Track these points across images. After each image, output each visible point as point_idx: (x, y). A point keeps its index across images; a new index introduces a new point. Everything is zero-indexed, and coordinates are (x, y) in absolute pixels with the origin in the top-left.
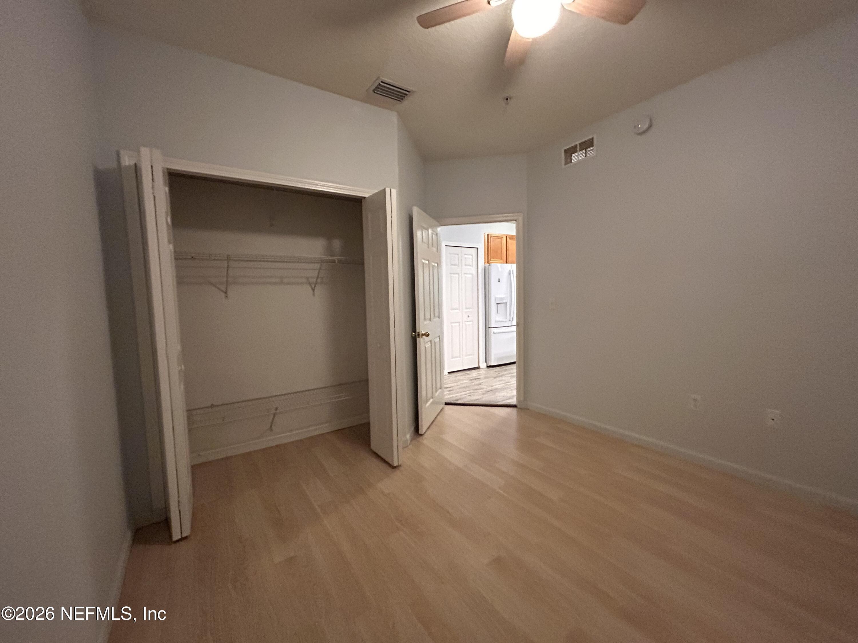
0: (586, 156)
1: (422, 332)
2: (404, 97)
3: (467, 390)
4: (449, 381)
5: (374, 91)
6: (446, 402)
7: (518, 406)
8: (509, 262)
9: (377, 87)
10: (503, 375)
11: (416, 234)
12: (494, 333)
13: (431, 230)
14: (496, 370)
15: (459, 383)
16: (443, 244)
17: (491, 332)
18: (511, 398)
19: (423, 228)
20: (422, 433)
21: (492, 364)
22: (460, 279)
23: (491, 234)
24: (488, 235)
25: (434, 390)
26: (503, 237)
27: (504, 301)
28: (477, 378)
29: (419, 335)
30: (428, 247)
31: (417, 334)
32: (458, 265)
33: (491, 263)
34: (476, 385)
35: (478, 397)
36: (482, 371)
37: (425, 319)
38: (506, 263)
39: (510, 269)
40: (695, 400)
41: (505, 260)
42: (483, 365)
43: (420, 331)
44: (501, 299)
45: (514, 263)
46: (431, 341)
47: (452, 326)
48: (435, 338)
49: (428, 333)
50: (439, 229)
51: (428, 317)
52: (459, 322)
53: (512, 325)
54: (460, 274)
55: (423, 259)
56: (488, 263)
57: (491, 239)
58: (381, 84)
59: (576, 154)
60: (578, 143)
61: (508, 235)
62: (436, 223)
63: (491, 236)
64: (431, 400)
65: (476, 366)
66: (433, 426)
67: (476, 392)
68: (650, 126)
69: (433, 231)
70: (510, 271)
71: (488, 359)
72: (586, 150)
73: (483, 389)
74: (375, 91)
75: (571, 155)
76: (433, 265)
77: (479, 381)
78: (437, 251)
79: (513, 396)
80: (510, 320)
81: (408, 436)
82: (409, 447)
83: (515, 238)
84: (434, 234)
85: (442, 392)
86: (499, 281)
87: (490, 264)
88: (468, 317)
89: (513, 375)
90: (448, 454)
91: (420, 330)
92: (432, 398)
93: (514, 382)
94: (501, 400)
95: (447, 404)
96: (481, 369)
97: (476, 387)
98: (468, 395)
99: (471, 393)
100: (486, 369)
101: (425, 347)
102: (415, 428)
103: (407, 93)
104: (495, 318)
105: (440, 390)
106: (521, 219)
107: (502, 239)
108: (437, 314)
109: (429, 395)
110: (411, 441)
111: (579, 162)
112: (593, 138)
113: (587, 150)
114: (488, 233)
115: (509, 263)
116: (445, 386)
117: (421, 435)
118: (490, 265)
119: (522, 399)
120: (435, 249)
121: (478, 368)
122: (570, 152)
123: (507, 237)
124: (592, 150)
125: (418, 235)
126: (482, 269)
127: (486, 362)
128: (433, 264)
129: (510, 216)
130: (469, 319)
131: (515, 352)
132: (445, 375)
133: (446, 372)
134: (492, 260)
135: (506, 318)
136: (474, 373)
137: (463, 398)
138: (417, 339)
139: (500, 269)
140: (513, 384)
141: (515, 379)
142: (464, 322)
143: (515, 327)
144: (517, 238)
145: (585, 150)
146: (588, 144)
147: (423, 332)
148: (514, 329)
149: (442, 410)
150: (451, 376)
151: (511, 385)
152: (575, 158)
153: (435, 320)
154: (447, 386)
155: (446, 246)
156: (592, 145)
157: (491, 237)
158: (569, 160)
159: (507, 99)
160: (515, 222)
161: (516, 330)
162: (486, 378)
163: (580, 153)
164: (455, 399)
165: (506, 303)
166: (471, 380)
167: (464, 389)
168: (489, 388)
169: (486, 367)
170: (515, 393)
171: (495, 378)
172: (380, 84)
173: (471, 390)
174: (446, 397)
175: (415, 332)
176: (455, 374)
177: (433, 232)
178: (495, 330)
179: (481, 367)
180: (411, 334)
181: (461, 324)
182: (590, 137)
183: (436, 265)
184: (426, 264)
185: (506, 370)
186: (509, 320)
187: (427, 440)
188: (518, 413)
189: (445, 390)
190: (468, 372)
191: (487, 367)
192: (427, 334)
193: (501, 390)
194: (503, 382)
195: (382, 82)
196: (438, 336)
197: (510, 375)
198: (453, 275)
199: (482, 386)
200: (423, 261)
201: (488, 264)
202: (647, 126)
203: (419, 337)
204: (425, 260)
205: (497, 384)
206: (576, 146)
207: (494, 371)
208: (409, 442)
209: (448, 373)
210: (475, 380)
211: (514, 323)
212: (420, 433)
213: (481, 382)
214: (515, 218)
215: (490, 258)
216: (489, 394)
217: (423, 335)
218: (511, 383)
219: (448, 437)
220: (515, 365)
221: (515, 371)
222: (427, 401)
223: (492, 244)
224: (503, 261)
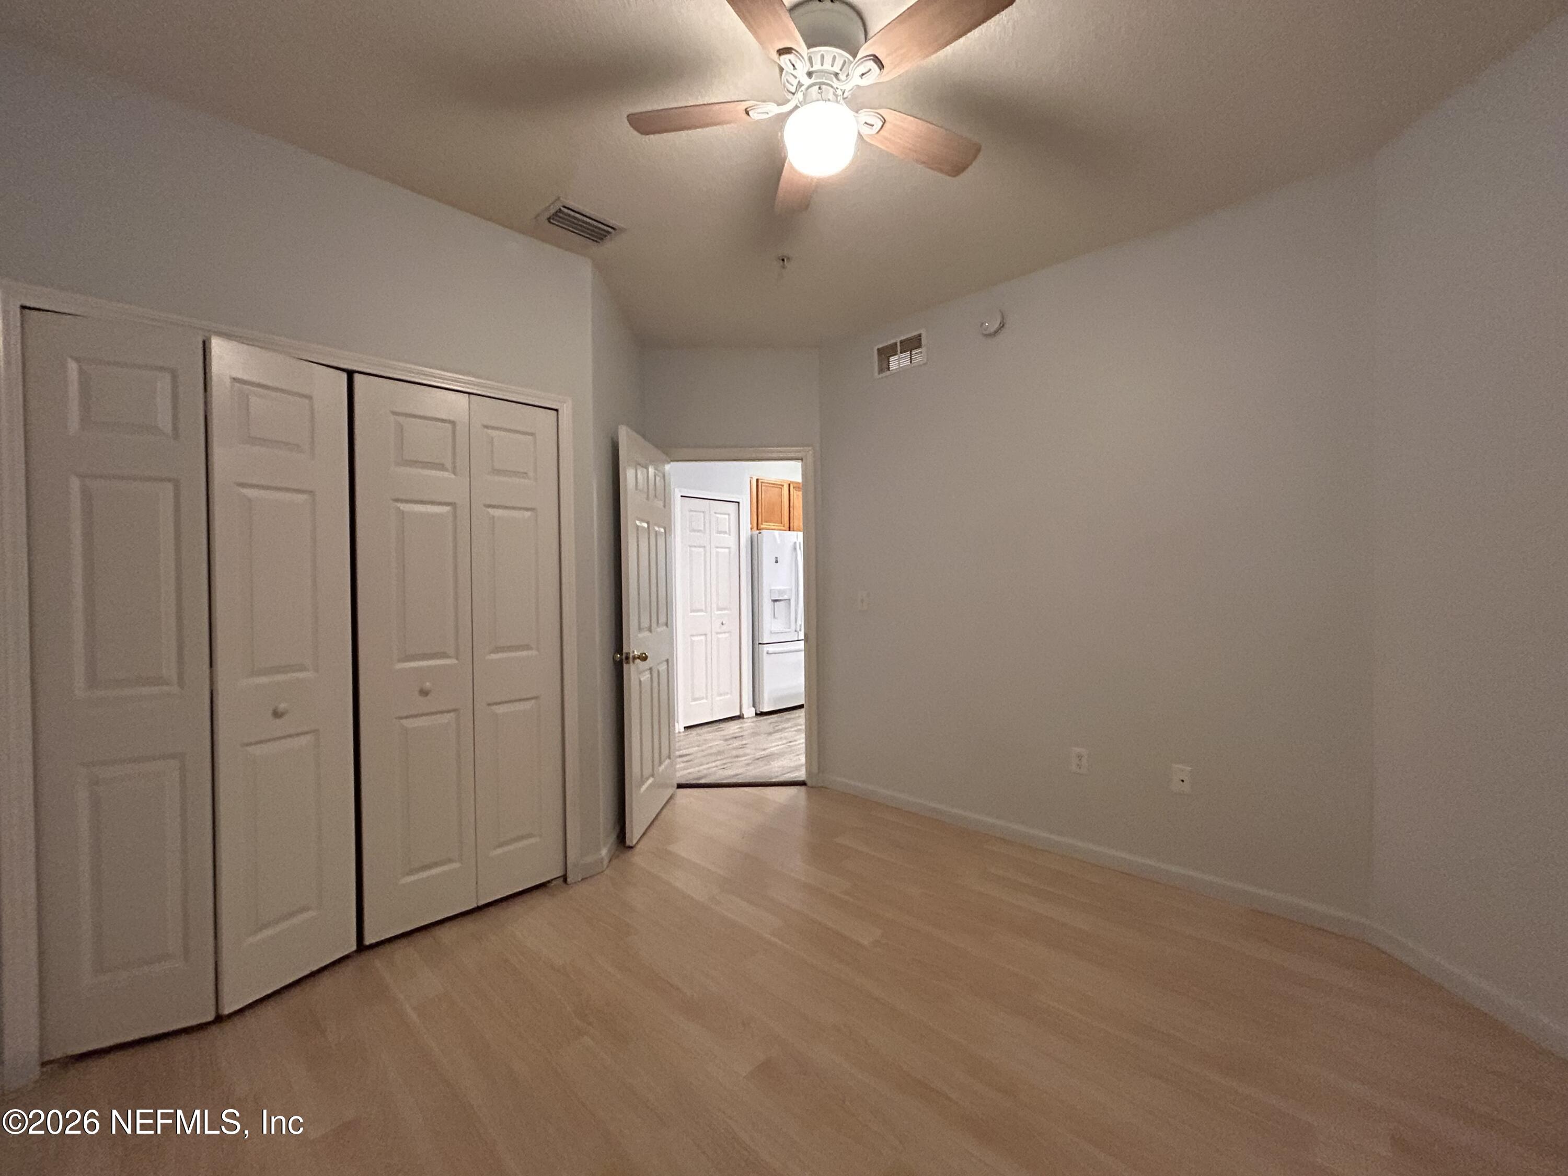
0: (911, 362)
1: (634, 652)
2: (605, 236)
3: (719, 758)
4: (686, 744)
5: (549, 219)
6: (678, 782)
7: (809, 783)
8: (793, 528)
9: (555, 214)
10: (785, 729)
11: (626, 474)
12: (768, 653)
13: (652, 468)
14: (773, 720)
15: (704, 747)
16: (677, 493)
17: (763, 651)
18: (797, 768)
19: (638, 464)
20: (631, 845)
21: (765, 710)
22: (708, 554)
23: (761, 478)
24: (757, 480)
25: (657, 762)
26: (783, 486)
27: (786, 597)
28: (737, 735)
29: (627, 658)
30: (648, 498)
31: (624, 656)
32: (704, 532)
33: (763, 529)
34: (734, 749)
35: (740, 771)
36: (747, 722)
37: (640, 629)
38: (790, 530)
39: (796, 541)
40: (1080, 757)
41: (787, 525)
42: (749, 712)
43: (631, 652)
44: (781, 592)
45: (801, 531)
46: (651, 669)
47: (692, 642)
48: (658, 664)
49: (645, 654)
50: (667, 467)
51: (645, 624)
52: (706, 635)
53: (800, 639)
54: (708, 548)
55: (638, 520)
56: (757, 529)
57: (763, 488)
58: (562, 209)
59: (896, 357)
60: (898, 340)
61: (793, 482)
62: (664, 457)
63: (762, 482)
64: (651, 781)
65: (738, 714)
66: (653, 832)
67: (736, 762)
68: (1002, 326)
69: (656, 469)
70: (795, 543)
71: (757, 701)
72: (911, 353)
73: (748, 755)
74: (552, 221)
75: (889, 359)
76: (656, 532)
77: (742, 741)
78: (664, 506)
79: (802, 765)
80: (796, 631)
81: (604, 852)
82: (605, 872)
83: (801, 486)
84: (659, 476)
85: (672, 765)
86: (777, 562)
87: (761, 531)
88: (722, 624)
89: (799, 727)
90: (681, 880)
91: (630, 650)
92: (653, 775)
93: (801, 739)
94: (779, 774)
95: (680, 786)
96: (745, 720)
97: (734, 753)
98: (720, 767)
99: (725, 764)
100: (755, 719)
101: (640, 681)
102: (618, 837)
103: (610, 229)
104: (771, 626)
105: (667, 761)
106: (810, 460)
107: (781, 488)
108: (662, 619)
109: (647, 772)
110: (610, 861)
111: (902, 371)
112: (920, 335)
113: (913, 353)
114: (757, 478)
115: (794, 531)
116: (678, 753)
117: (631, 848)
118: (760, 533)
119: (815, 770)
120: (661, 504)
121: (740, 717)
122: (886, 353)
123: (789, 485)
124: (921, 353)
125: (630, 476)
126: (747, 541)
127: (754, 706)
128: (657, 529)
129: (792, 451)
130: (724, 627)
131: (802, 689)
132: (679, 732)
133: (679, 727)
134: (764, 523)
135: (790, 628)
136: (733, 727)
137: (710, 774)
138: (625, 666)
139: (779, 541)
140: (799, 744)
141: (803, 735)
142: (714, 634)
143: (803, 642)
144: (803, 487)
145: (909, 352)
146: (913, 344)
147: (636, 653)
148: (801, 645)
149: (671, 798)
150: (690, 734)
151: (795, 745)
152: (895, 363)
153: (659, 630)
154: (681, 753)
155: (682, 496)
156: (919, 346)
157: (763, 484)
158: (885, 365)
159: (783, 260)
160: (800, 461)
161: (803, 648)
162: (755, 734)
163: (903, 355)
164: (695, 776)
165: (789, 600)
166: (726, 740)
167: (713, 758)
168: (758, 754)
169: (754, 715)
170: (803, 759)
171: (770, 734)
172: (560, 209)
173: (727, 758)
174: (678, 774)
175: (621, 653)
176: (698, 730)
177: (656, 472)
178: (771, 648)
179: (745, 717)
180: (613, 658)
181: (709, 639)
182: (915, 333)
183: (662, 530)
184: (643, 527)
185: (788, 720)
186: (794, 630)
187: (638, 858)
188: (809, 798)
189: (679, 760)
190: (722, 725)
191: (757, 714)
192: (643, 657)
193: (780, 755)
194: (784, 741)
195: (564, 207)
196: (665, 659)
197: (796, 728)
198: (693, 549)
199: (747, 751)
200: (638, 523)
201: (758, 531)
202: (997, 325)
203: (628, 663)
204: (642, 520)
205: (774, 745)
206: (896, 344)
207: (769, 721)
208: (606, 862)
209: (685, 728)
210: (734, 739)
211: (802, 636)
212: (628, 843)
213: (744, 742)
214: (800, 455)
215: (762, 522)
216: (760, 763)
217: (634, 658)
218: (797, 743)
219: (681, 849)
220: (803, 710)
221: (802, 721)
222: (643, 782)
223: (763, 496)
224: (784, 526)
